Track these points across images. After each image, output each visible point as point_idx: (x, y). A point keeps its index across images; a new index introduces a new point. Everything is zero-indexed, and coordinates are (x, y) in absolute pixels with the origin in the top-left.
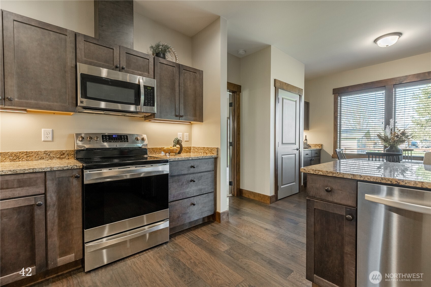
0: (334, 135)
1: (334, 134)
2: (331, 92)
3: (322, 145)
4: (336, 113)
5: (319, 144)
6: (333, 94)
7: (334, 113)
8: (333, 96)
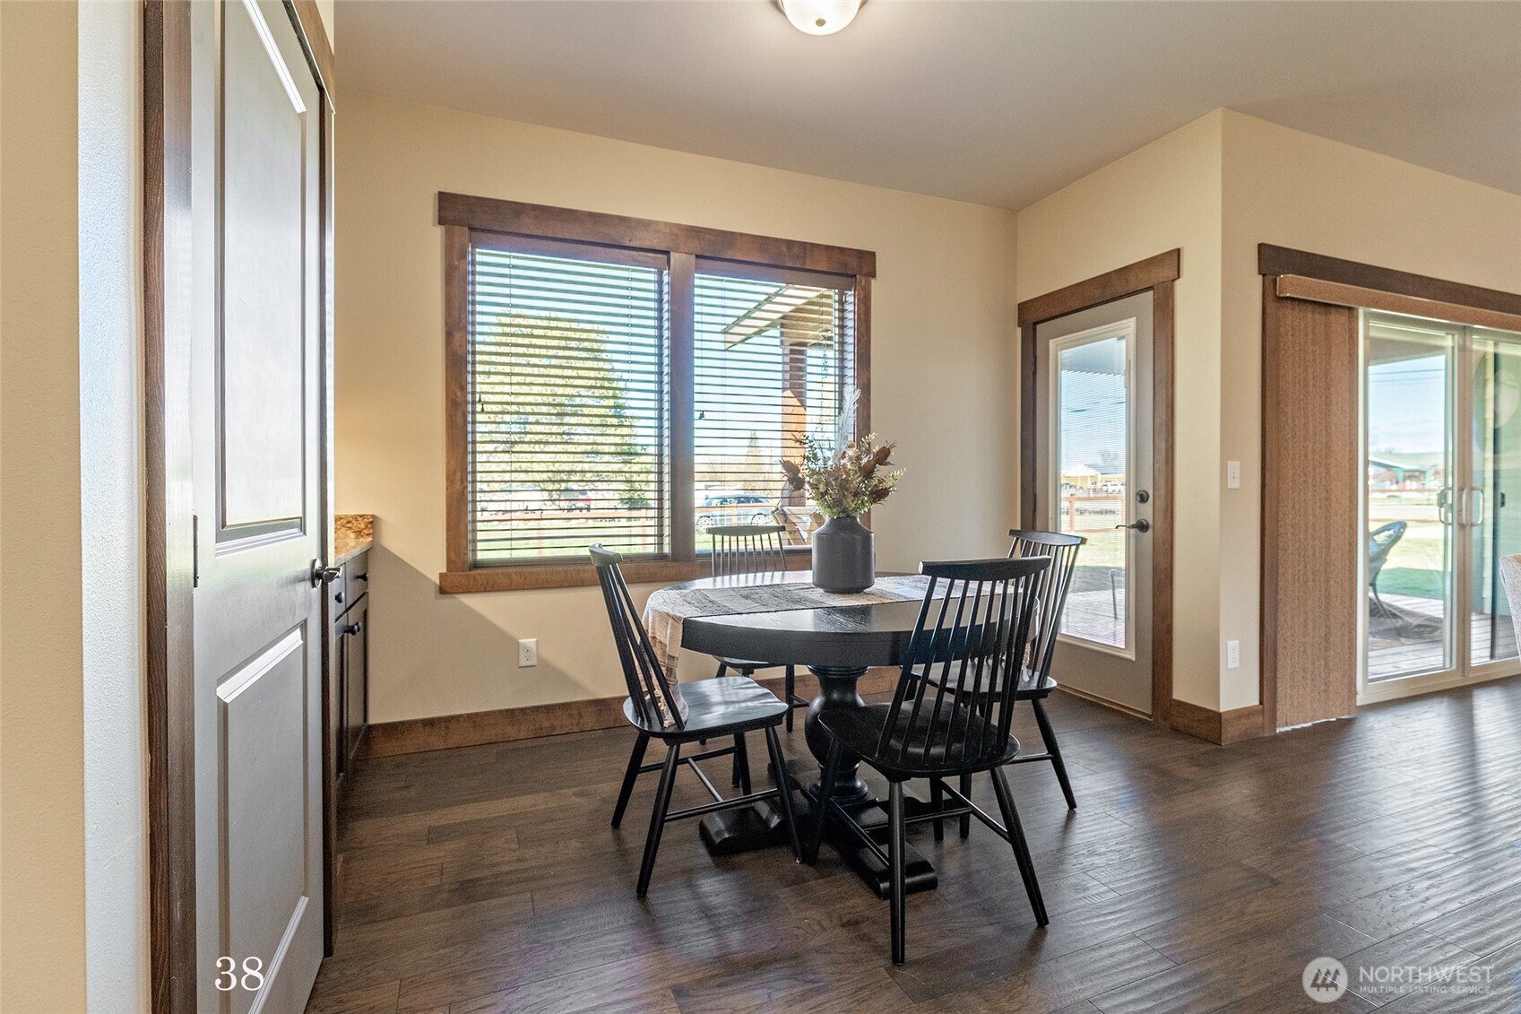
0: (448, 463)
1: (447, 452)
2: (430, 209)
3: (373, 522)
4: (457, 335)
5: (356, 518)
6: (440, 223)
7: (449, 335)
8: (438, 232)
